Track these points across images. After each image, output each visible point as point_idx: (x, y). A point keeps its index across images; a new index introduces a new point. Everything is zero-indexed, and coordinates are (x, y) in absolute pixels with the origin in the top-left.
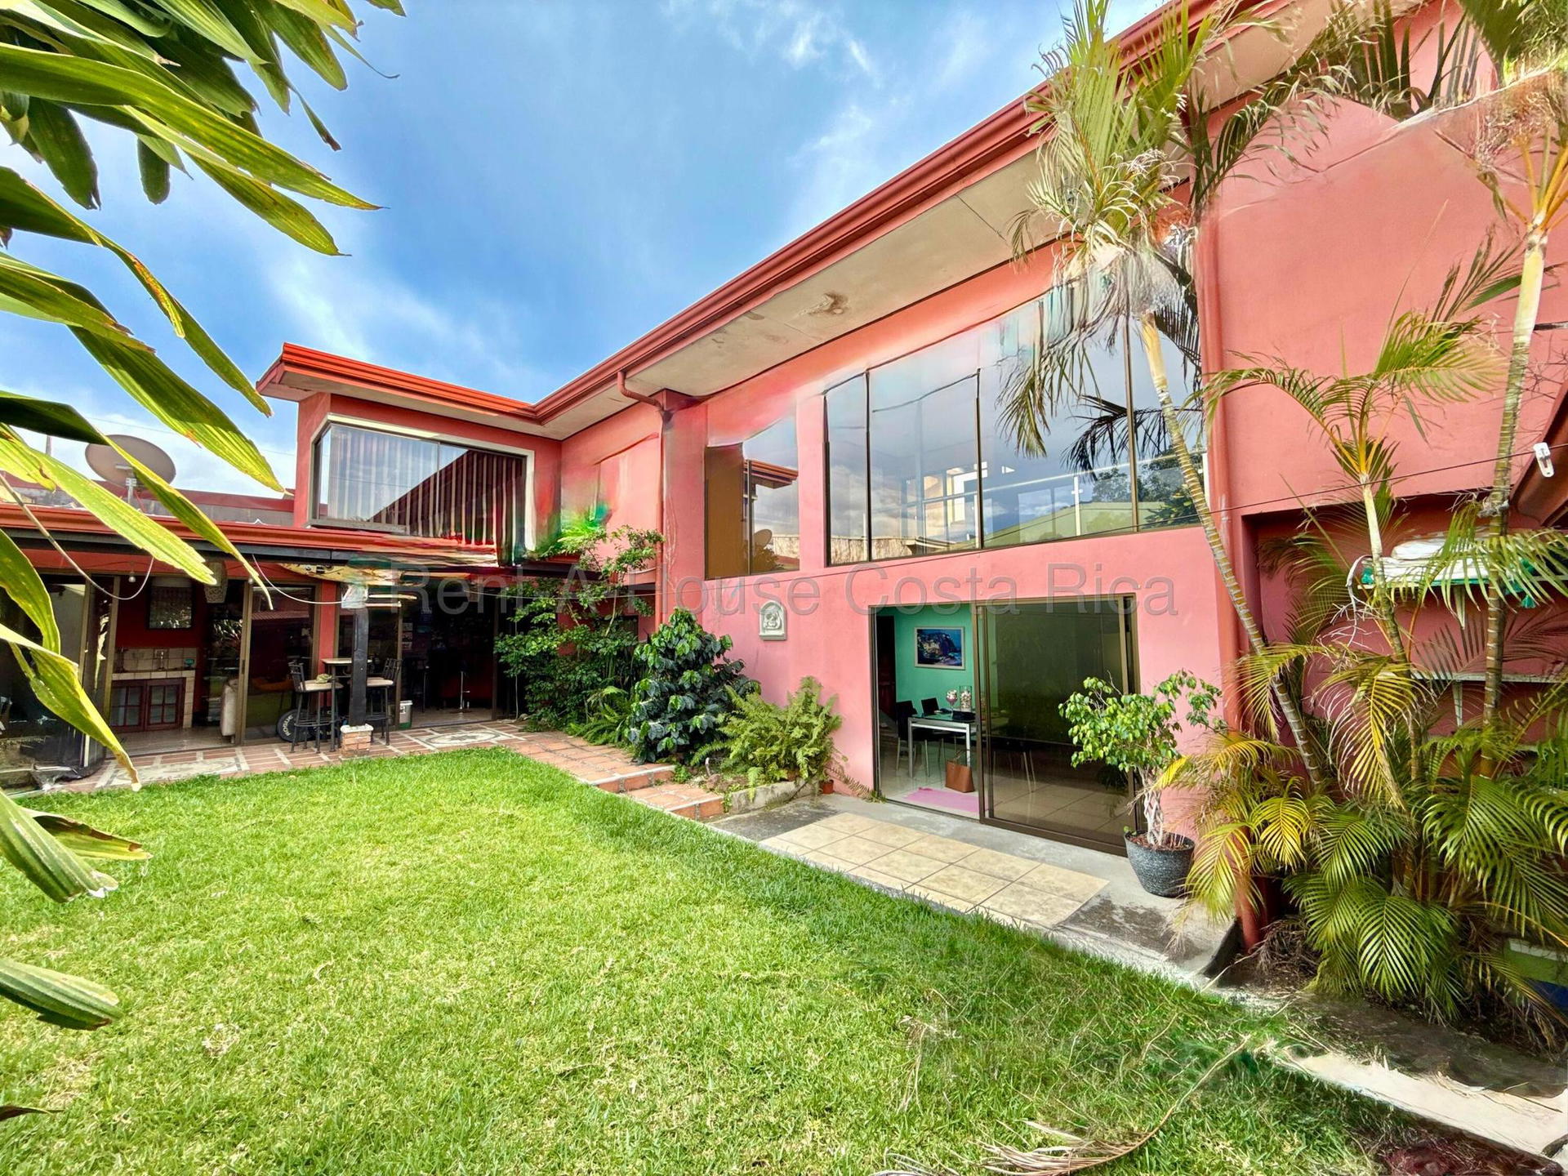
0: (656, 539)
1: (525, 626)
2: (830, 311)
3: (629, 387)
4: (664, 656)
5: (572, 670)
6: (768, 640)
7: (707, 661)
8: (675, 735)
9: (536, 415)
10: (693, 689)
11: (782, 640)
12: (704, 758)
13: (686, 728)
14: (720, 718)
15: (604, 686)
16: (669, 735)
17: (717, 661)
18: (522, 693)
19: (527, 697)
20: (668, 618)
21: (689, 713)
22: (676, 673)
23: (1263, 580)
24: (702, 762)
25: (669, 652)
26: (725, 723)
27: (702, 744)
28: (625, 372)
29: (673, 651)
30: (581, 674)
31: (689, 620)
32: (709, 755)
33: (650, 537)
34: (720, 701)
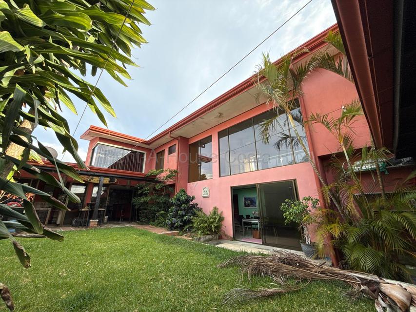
0: (176, 172)
1: (141, 195)
2: (219, 117)
3: (171, 135)
4: (177, 201)
5: (152, 207)
6: (204, 197)
7: (189, 202)
8: (179, 222)
9: (148, 143)
10: (185, 209)
11: (208, 197)
12: (187, 229)
13: (182, 220)
14: (192, 217)
15: (160, 211)
16: (178, 222)
17: (191, 203)
18: (138, 213)
19: (140, 215)
20: (178, 191)
21: (183, 216)
22: (180, 206)
23: (326, 173)
24: (186, 230)
25: (179, 200)
26: (193, 219)
27: (187, 225)
28: (171, 132)
29: (180, 199)
30: (155, 208)
31: (184, 192)
32: (188, 228)
33: (174, 171)
34: (192, 213)
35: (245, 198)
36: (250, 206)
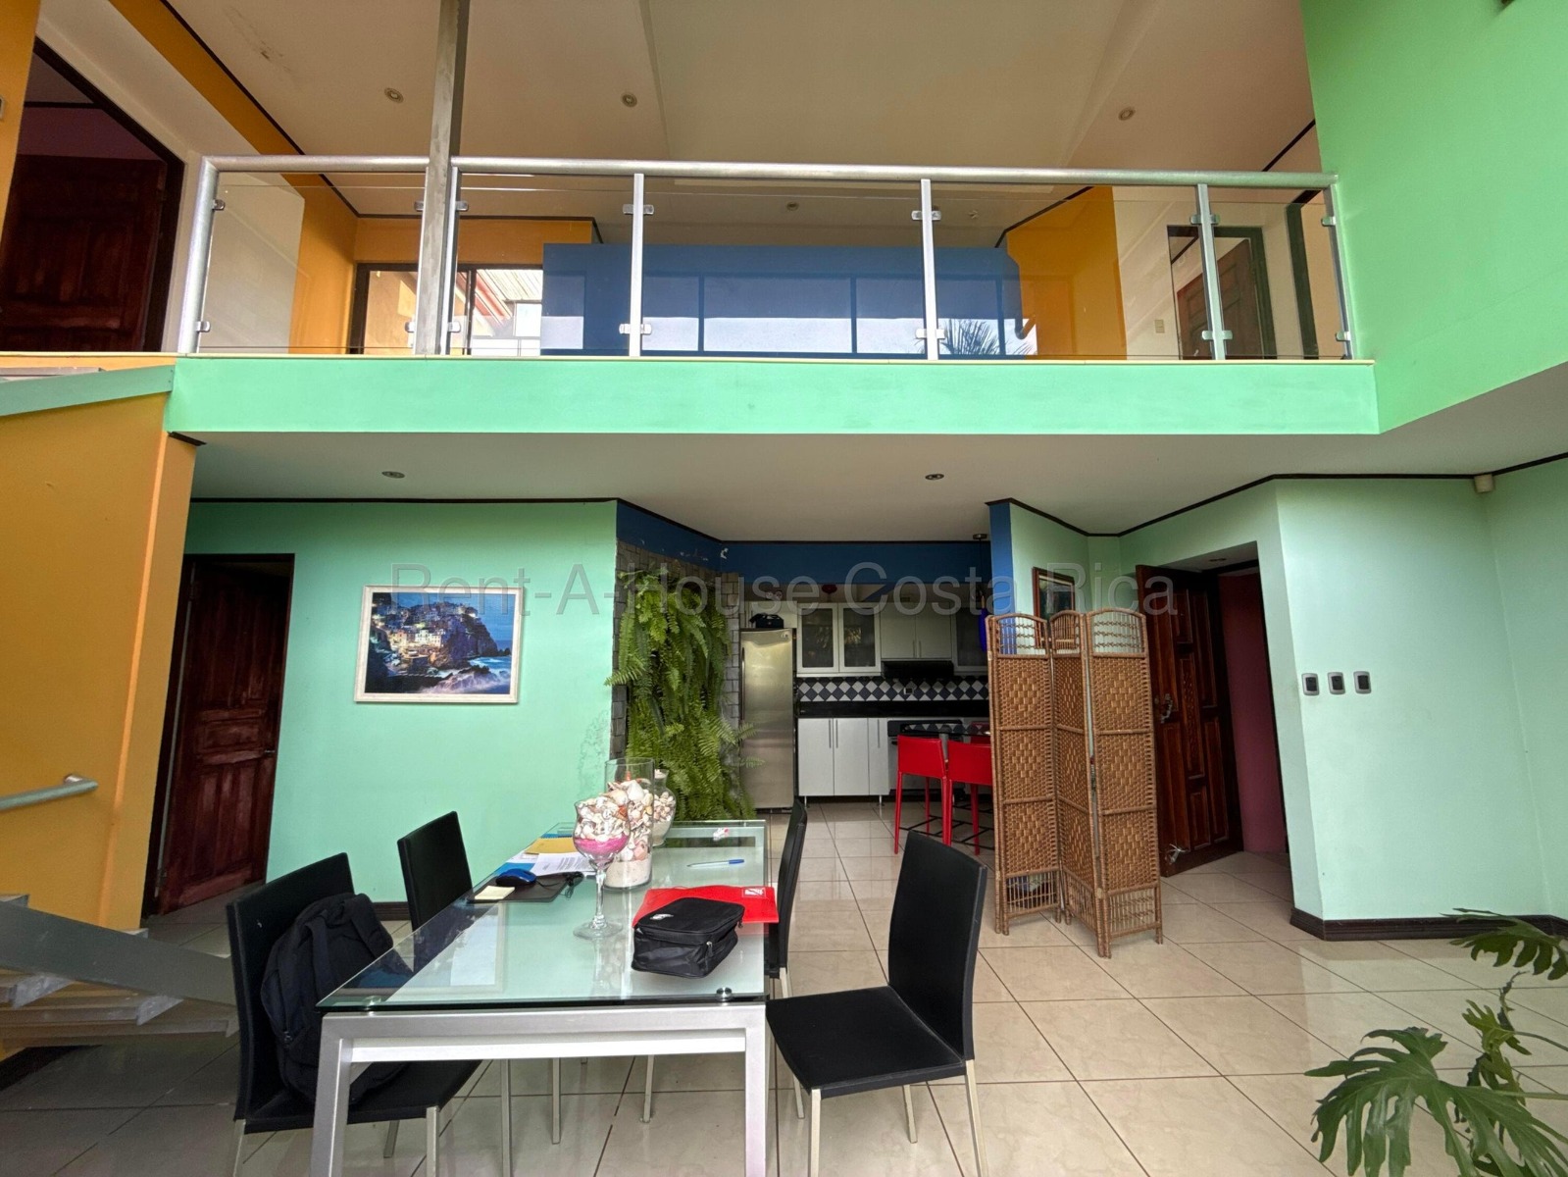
35: (382, 600)
36: (433, 682)
